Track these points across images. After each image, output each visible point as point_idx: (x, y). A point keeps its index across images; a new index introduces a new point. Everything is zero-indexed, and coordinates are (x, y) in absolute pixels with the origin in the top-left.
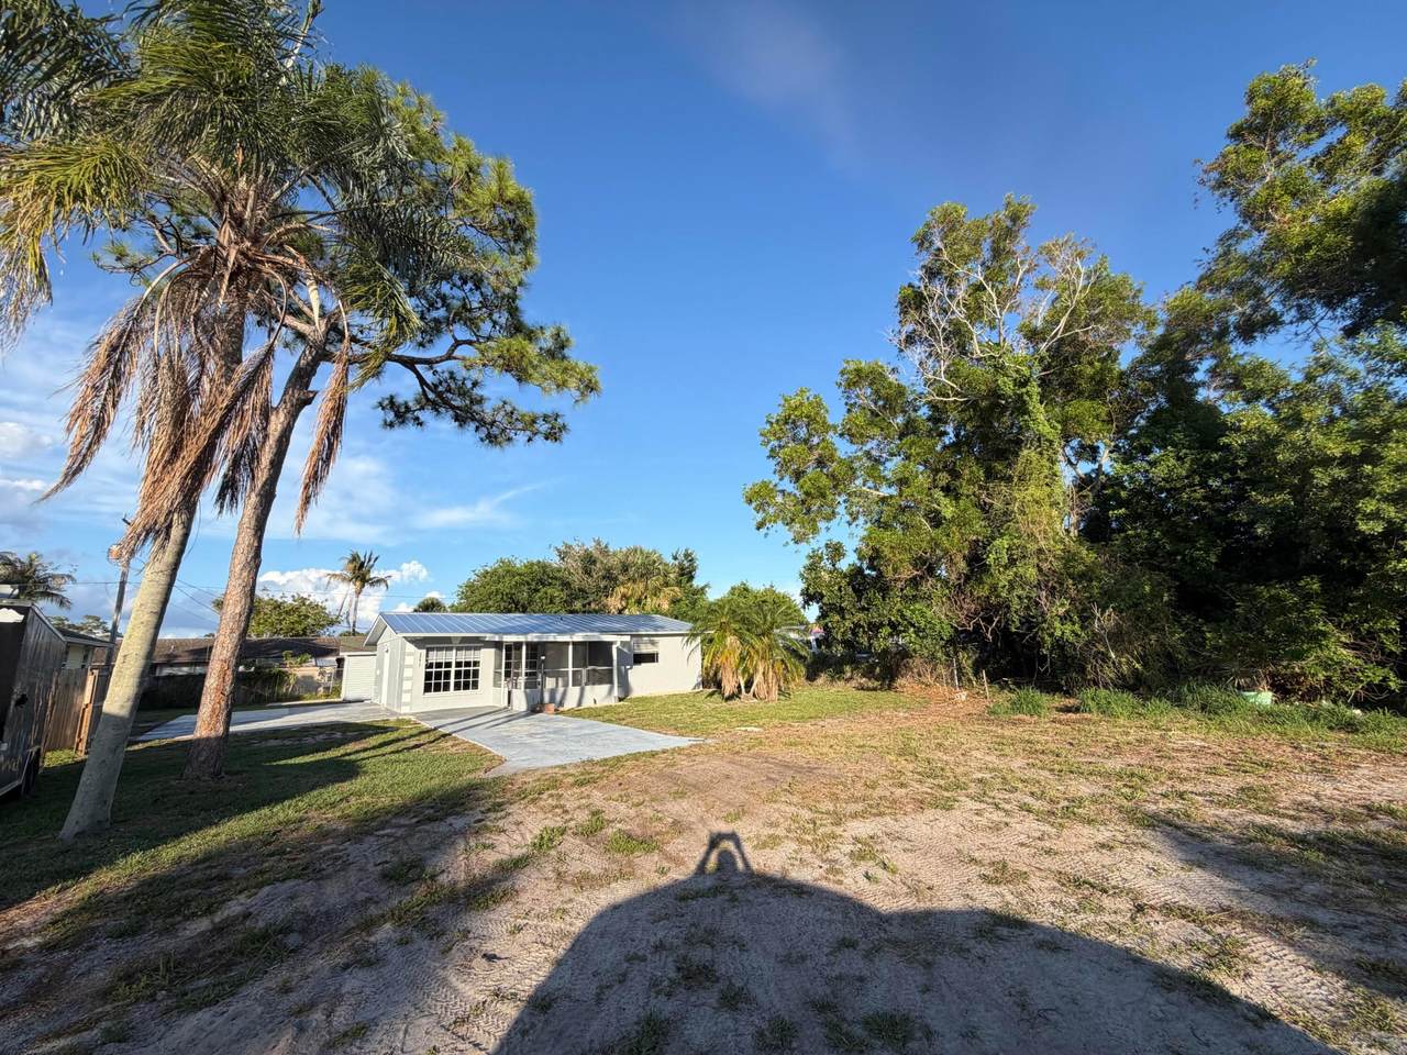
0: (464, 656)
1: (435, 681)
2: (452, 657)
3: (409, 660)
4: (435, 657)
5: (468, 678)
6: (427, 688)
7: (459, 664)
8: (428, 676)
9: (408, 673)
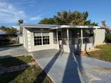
0: (45, 35)
1: (37, 42)
2: (41, 35)
3: (29, 36)
4: (37, 35)
5: (47, 41)
6: (35, 44)
7: (44, 37)
8: (35, 41)
9: (29, 40)
